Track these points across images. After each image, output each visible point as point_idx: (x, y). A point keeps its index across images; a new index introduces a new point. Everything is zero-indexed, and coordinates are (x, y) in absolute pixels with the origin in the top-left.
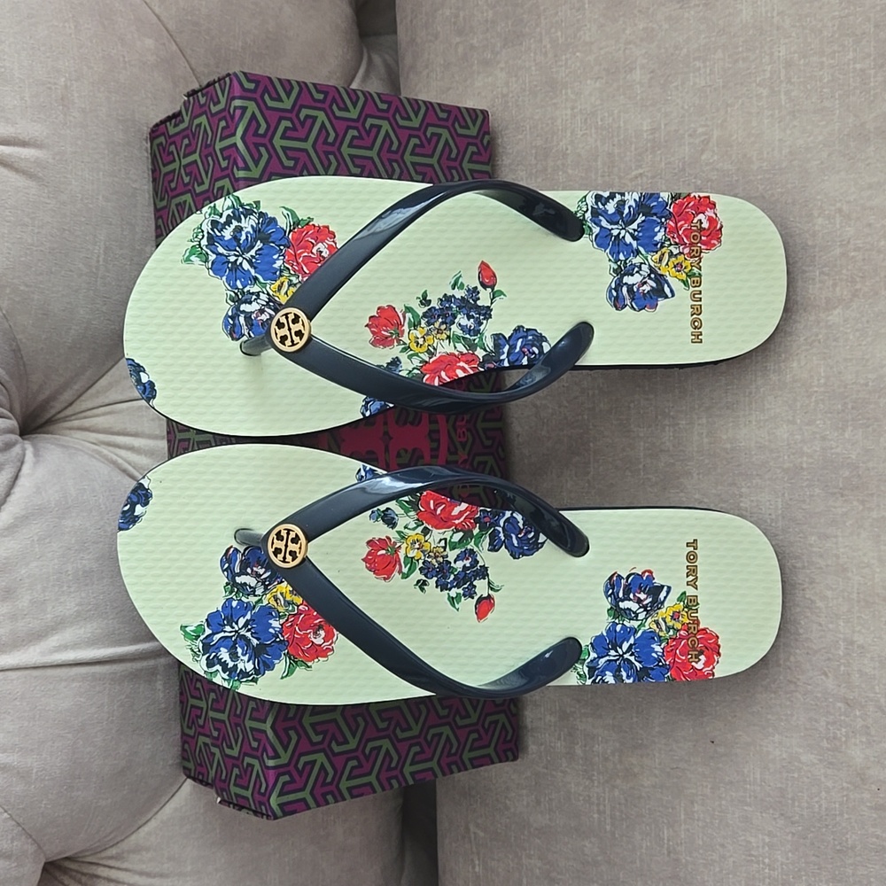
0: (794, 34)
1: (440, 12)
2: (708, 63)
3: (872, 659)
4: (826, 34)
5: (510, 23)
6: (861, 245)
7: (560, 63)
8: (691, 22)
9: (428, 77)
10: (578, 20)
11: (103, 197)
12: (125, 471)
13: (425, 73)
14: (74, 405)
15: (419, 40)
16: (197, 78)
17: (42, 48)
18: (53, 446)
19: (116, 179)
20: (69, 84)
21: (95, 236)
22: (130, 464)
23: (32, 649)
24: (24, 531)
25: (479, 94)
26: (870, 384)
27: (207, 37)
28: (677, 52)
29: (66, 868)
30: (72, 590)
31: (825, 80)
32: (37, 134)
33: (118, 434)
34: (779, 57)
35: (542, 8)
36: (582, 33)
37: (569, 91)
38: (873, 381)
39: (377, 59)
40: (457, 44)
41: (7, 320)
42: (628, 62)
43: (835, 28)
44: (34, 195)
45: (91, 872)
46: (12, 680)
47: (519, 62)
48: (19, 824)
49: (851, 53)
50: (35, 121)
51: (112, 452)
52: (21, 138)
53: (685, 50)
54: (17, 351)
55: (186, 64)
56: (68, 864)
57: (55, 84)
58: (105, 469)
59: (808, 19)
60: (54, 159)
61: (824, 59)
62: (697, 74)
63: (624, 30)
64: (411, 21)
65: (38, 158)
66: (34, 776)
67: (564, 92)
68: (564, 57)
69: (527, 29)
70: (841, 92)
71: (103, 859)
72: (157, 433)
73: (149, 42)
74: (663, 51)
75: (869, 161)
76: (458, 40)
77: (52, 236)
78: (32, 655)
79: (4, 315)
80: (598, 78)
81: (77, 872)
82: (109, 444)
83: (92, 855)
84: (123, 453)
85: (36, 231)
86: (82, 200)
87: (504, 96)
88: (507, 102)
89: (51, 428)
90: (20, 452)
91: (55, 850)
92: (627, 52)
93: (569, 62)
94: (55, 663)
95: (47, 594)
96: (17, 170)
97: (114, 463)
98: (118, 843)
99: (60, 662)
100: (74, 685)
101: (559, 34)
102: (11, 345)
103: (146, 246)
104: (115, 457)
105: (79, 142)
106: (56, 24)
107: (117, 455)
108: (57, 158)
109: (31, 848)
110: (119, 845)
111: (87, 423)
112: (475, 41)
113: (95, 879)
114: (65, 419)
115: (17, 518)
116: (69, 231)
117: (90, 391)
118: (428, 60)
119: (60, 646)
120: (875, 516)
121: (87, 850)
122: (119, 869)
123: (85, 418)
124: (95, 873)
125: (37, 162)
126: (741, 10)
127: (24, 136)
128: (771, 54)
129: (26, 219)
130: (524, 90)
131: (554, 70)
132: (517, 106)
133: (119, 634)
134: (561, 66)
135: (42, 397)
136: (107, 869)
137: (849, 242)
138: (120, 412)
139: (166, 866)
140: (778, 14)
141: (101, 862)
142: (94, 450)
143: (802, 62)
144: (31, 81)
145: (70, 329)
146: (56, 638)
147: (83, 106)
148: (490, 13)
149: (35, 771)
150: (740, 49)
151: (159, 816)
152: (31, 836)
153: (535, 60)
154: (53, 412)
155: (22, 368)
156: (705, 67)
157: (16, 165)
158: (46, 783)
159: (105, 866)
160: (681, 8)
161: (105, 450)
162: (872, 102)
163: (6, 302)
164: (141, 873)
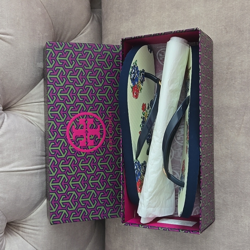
0: (205, 19)
1: (114, 5)
2: (183, 24)
3: (218, 173)
4: (213, 19)
5: (133, 10)
6: (219, 72)
7: (146, 21)
8: (180, 13)
9: (110, 22)
10: (151, 11)
11: (27, 49)
12: (30, 121)
13: (110, 21)
14: (16, 104)
15: (108, 12)
16: (51, 19)
17: (13, 10)
18: (11, 114)
19: (31, 45)
20: (19, 19)
21: (25, 60)
22: (31, 119)
23: (7, 167)
24: (5, 136)
25: (124, 28)
26: (220, 106)
27: (54, 8)
28: (176, 21)
29: (11, 224)
30: (17, 152)
31: (212, 31)
32: (11, 32)
33: (28, 112)
34: (201, 24)
35: (142, 7)
36: (152, 14)
37: (148, 29)
38: (221, 106)
39: (95, 15)
40: (119, 14)
41: (2, 81)
42: (163, 22)
43: (215, 18)
44: (10, 48)
45: (18, 225)
46: (2, 175)
47: (135, 20)
48: (2, 212)
49: (219, 25)
50: (11, 29)
51: (26, 116)
52: (7, 33)
53: (178, 21)
54: (3, 89)
55: (48, 15)
56: (11, 223)
57: (16, 19)
58: (25, 121)
59: (209, 15)
60: (15, 39)
61: (212, 25)
62: (181, 27)
63: (163, 14)
64: (106, 7)
65: (11, 39)
66: (6, 199)
67: (146, 29)
68: (147, 20)
69: (137, 12)
70: (216, 34)
71: (21, 222)
72: (38, 112)
73: (40, 9)
74: (172, 20)
75: (222, 51)
76: (119, 13)
77: (14, 59)
78: (7, 168)
79: (1, 79)
80: (156, 26)
81: (14, 225)
82: (26, 114)
83: (18, 221)
84: (29, 117)
85: (10, 58)
86: (22, 50)
87: (131, 29)
88: (131, 30)
89: (10, 109)
90: (4, 115)
91: (10, 219)
92: (163, 20)
93: (148, 21)
94: (13, 171)
95: (11, 153)
96: (6, 41)
97: (27, 119)
98: (25, 218)
99: (14, 170)
100: (17, 177)
101: (146, 14)
102: (2, 87)
103: (37, 63)
104: (27, 118)
105: (22, 35)
106: (17, 3)
107: (27, 117)
108: (16, 39)
109: (5, 218)
110: (26, 218)
111: (20, 108)
112: (124, 14)
113: (19, 227)
114: (13, 107)
115: (3, 133)
116: (18, 58)
117: (21, 100)
118: (111, 18)
119: (14, 166)
120: (220, 139)
121: (17, 220)
122: (25, 225)
123: (19, 107)
124: (19, 226)
125: (11, 40)
126: (192, 12)
127: (8, 33)
128: (199, 23)
129: (8, 54)
130: (136, 28)
131: (144, 23)
132: (134, 31)
133: (28, 164)
134: (146, 22)
135: (8, 101)
136: (22, 225)
137: (216, 71)
138: (29, 106)
139: (38, 224)
140: (201, 13)
141: (21, 223)
142: (22, 116)
143: (207, 26)
144: (10, 18)
145: (17, 84)
146: (13, 164)
147: (23, 25)
148: (128, 7)
149: (7, 198)
150: (192, 21)
151: (36, 211)
152: (5, 215)
153: (139, 20)
154: (10, 105)
155: (4, 93)
156: (183, 25)
157: (6, 40)
158: (10, 201)
159: (22, 224)
160: (177, 10)
161: (25, 116)
162: (224, 37)
163: (2, 76)
164: (31, 226)
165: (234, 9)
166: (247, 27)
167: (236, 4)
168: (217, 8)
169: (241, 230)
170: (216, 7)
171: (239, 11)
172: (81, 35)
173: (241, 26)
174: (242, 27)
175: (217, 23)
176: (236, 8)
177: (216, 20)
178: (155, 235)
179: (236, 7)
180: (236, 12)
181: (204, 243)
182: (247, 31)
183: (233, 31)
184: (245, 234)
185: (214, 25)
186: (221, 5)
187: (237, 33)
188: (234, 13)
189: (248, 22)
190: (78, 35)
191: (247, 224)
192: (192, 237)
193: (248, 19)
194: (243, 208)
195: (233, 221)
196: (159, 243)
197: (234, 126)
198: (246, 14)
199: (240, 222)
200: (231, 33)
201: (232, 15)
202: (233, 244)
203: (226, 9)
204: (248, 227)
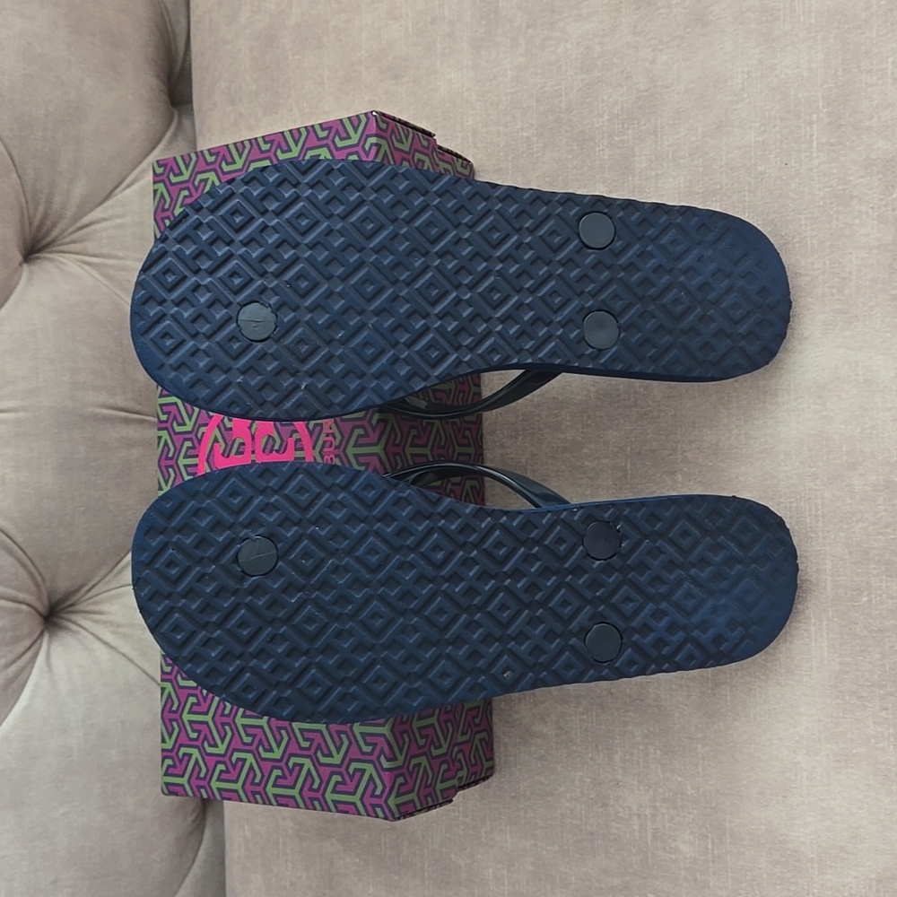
165: (560, 67)
166: (604, 126)
167: (567, 50)
168: (511, 69)
169: (617, 829)
170: (509, 66)
171: (576, 73)
172: (128, 191)
173: (585, 122)
174: (589, 126)
175: (514, 118)
176: (566, 63)
177: (509, 109)
178: (357, 860)
179: (568, 61)
180: (569, 78)
181: (506, 884)
182: (603, 138)
183: (564, 141)
184: (630, 844)
185: (507, 127)
186: (524, 59)
187: (575, 148)
188: (563, 83)
189: (605, 108)
190: (117, 191)
191: (635, 808)
192: (468, 862)
193: (605, 97)
194: (618, 749)
195: (591, 799)
196: (371, 887)
197: (579, 464)
198: (598, 82)
199: (612, 802)
200: (556, 149)
201: (556, 88)
202: (594, 880)
203: (539, 71)
204: (636, 818)
